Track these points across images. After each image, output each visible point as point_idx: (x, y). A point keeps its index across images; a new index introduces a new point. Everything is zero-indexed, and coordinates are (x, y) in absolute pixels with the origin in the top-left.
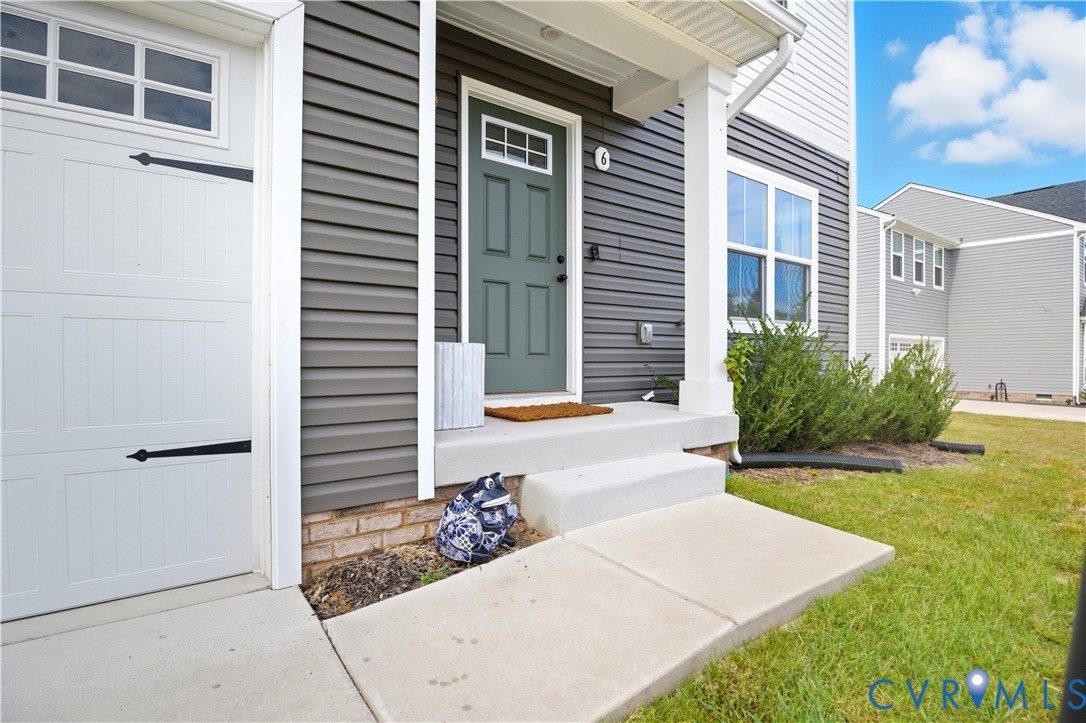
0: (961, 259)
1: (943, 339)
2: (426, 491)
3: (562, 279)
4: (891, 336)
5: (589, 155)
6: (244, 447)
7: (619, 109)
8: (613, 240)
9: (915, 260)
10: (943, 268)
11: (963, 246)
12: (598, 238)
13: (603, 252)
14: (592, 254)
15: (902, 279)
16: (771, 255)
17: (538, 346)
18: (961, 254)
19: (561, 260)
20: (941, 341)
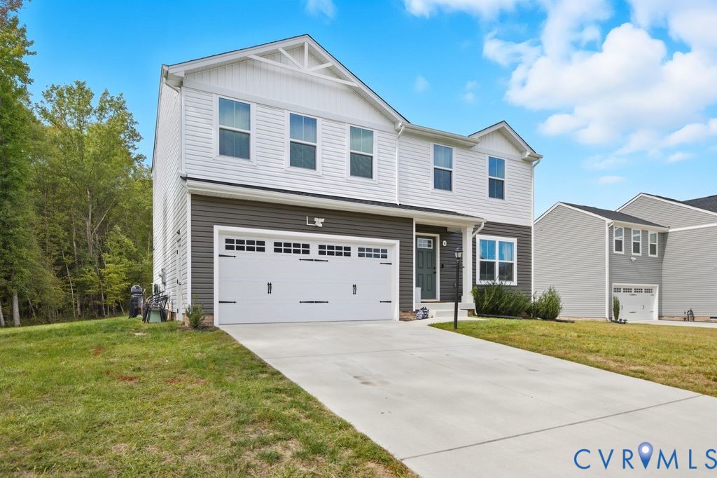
0: (670, 239)
1: (658, 285)
2: (414, 310)
3: (435, 273)
4: (614, 284)
5: (441, 243)
6: (390, 302)
7: (448, 231)
8: (447, 262)
9: (632, 241)
10: (657, 244)
11: (670, 230)
12: (443, 262)
13: (445, 266)
14: (442, 266)
15: (623, 253)
16: (497, 261)
17: (430, 288)
18: (669, 235)
19: (435, 268)
20: (655, 287)
